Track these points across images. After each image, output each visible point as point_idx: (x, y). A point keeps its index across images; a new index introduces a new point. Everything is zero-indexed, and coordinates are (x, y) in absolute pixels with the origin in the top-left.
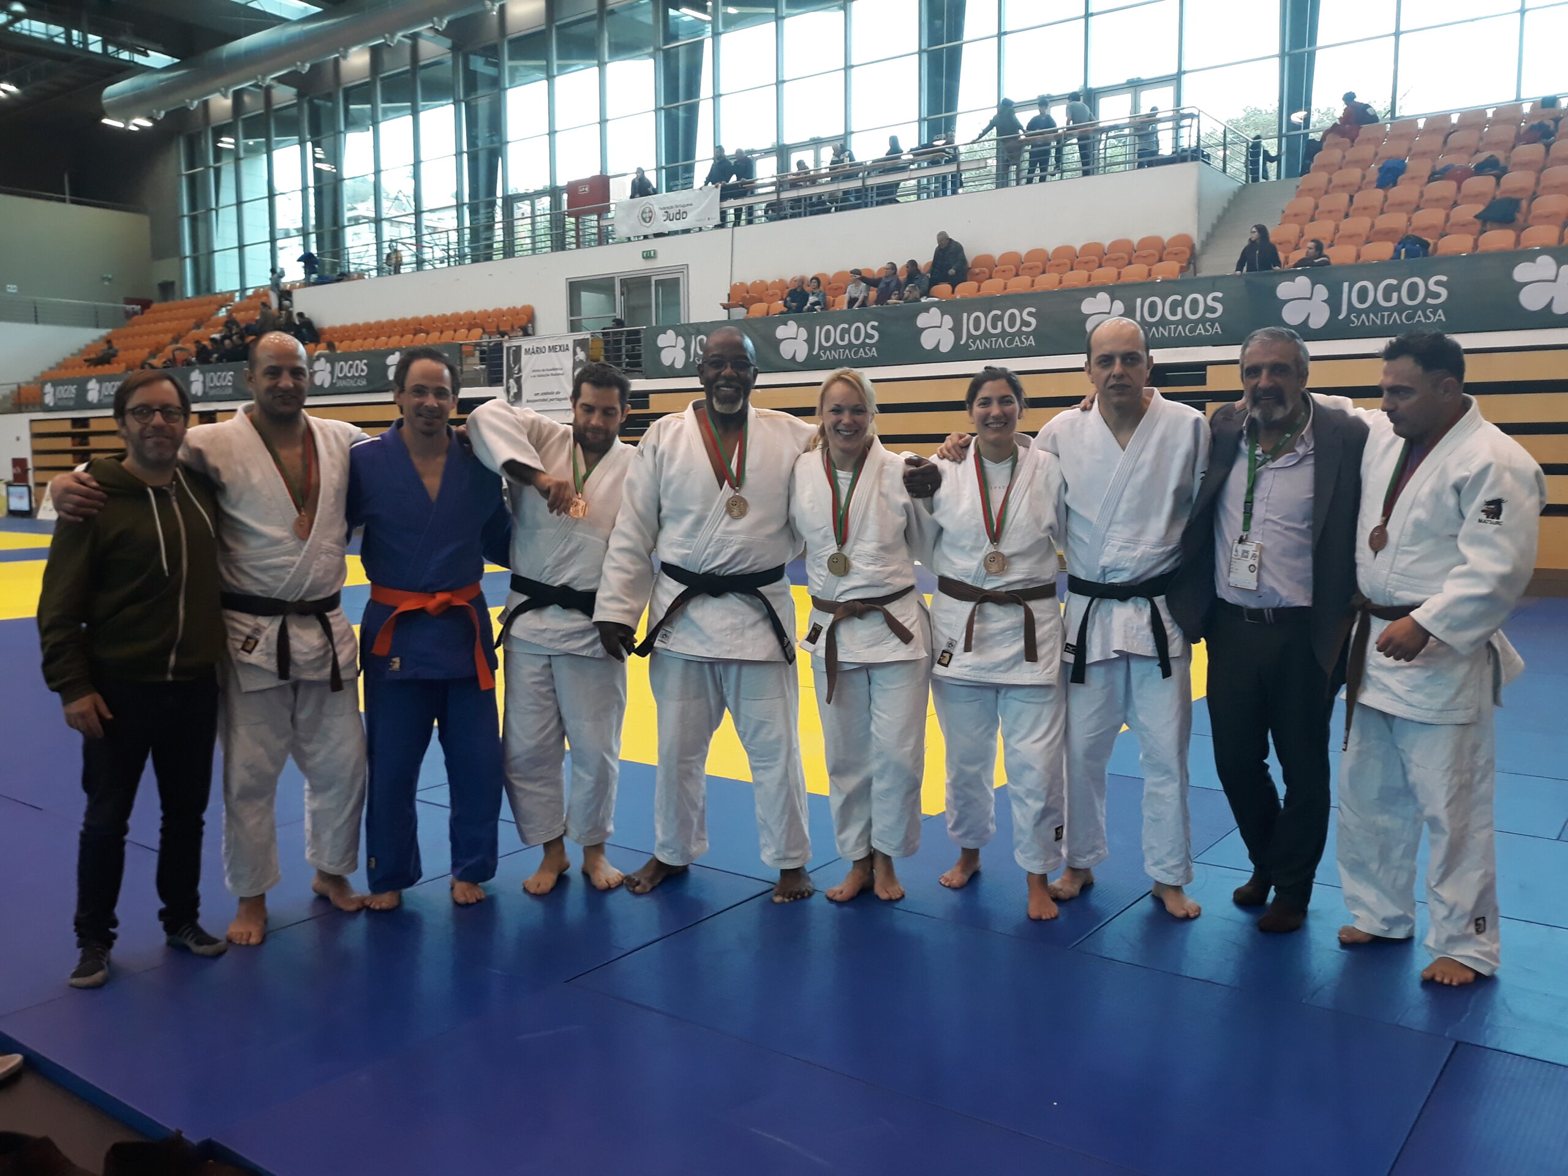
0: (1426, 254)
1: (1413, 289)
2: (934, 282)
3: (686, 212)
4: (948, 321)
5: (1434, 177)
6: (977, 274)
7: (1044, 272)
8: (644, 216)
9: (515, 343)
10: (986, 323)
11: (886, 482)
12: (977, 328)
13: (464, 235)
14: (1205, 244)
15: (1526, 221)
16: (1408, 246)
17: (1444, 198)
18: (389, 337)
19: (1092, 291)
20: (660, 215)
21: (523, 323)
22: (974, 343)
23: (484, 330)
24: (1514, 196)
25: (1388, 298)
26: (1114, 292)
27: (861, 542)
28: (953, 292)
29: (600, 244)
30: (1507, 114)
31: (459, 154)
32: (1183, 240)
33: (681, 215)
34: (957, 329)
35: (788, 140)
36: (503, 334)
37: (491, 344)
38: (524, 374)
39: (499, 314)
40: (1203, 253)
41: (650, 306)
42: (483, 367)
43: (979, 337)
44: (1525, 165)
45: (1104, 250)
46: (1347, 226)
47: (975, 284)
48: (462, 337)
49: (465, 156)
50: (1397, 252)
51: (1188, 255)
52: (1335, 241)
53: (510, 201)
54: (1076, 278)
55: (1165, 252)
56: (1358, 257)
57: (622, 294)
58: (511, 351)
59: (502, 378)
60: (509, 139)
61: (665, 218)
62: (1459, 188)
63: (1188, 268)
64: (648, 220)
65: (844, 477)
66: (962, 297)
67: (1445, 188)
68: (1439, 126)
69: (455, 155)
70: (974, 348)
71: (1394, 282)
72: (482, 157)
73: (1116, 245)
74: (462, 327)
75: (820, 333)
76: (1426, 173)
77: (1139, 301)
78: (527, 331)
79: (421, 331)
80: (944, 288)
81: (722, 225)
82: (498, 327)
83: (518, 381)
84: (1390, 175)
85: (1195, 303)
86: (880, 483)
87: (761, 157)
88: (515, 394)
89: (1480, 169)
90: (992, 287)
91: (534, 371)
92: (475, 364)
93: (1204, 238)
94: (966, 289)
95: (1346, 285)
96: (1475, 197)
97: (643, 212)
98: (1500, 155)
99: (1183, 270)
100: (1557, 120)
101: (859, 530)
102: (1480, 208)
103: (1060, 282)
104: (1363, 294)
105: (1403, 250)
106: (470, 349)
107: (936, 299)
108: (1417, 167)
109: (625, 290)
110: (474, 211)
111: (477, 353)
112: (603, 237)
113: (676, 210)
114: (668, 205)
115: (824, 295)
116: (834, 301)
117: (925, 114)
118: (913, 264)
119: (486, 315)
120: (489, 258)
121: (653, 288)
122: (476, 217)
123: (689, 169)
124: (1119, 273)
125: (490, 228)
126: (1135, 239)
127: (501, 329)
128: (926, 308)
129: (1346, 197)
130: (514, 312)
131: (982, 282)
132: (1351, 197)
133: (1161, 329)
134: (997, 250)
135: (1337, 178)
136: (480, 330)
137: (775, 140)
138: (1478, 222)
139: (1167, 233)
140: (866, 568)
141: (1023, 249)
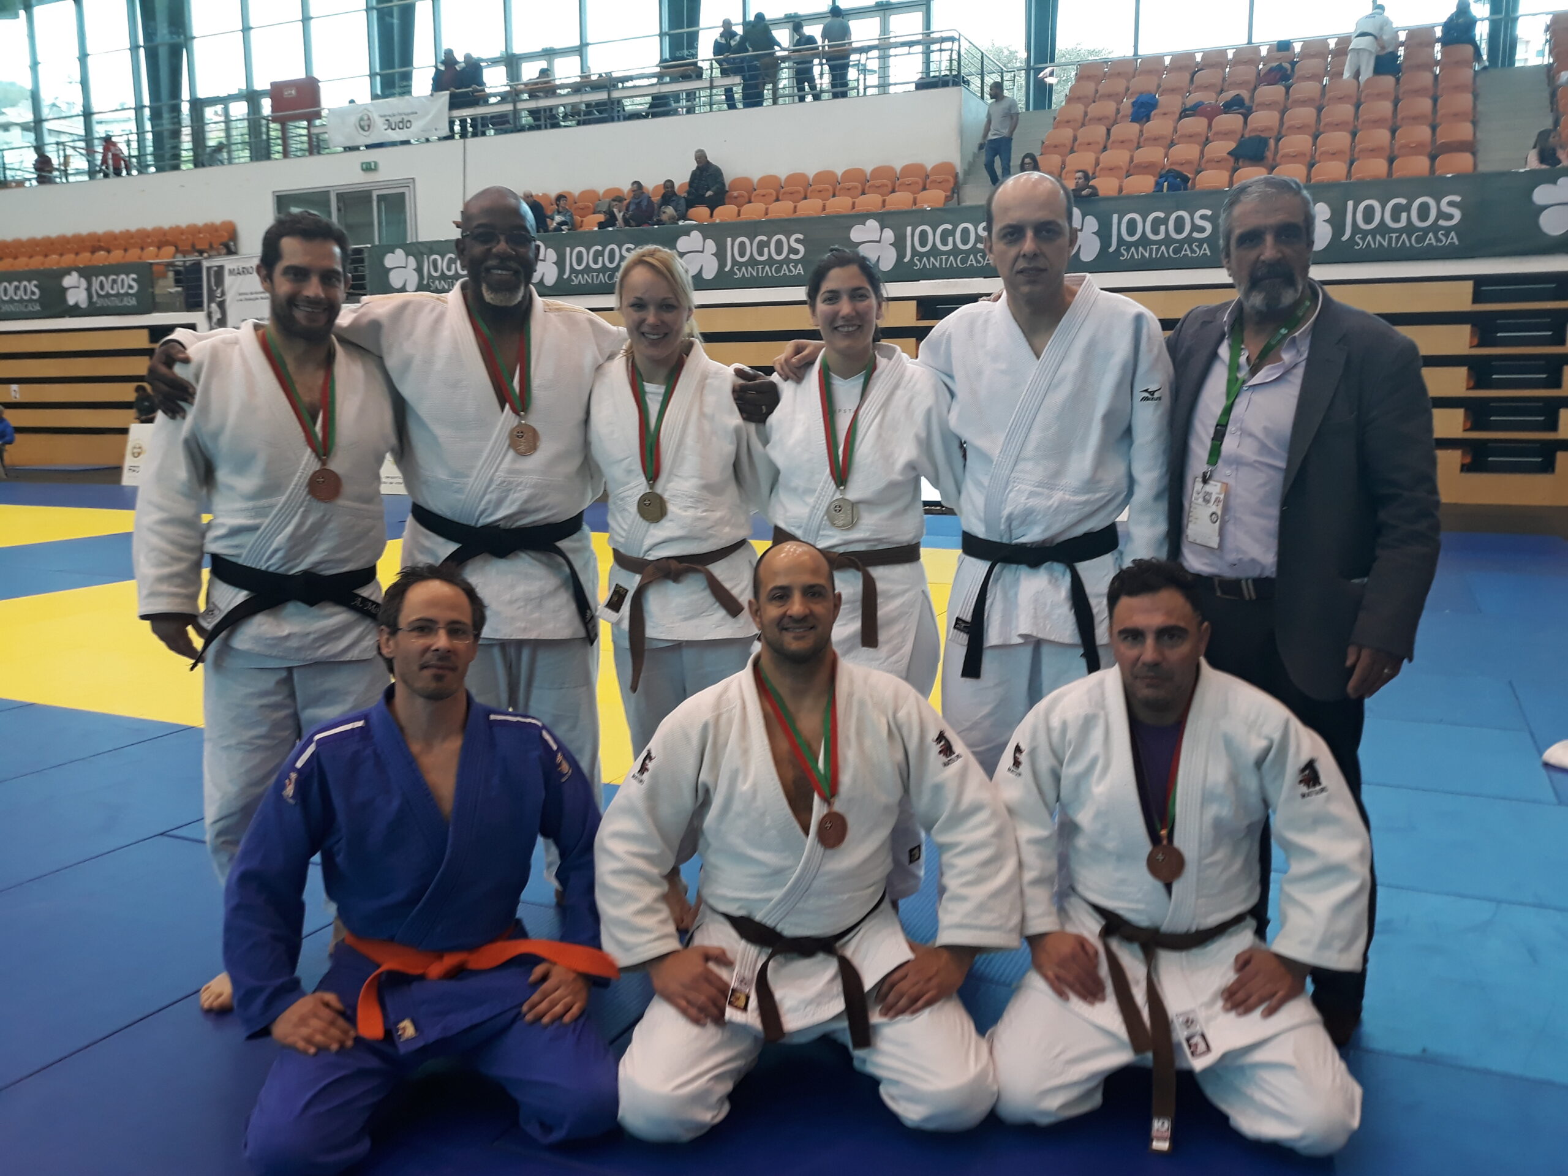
0: (1186, 189)
1: (1180, 222)
2: (691, 203)
3: (409, 121)
4: (711, 246)
5: (1185, 113)
6: (736, 198)
7: (805, 198)
8: (362, 123)
9: (216, 262)
10: (751, 249)
11: (710, 399)
12: (742, 255)
13: (144, 139)
14: (967, 173)
15: (1274, 159)
16: (1169, 179)
17: (1198, 135)
18: (61, 255)
19: (862, 218)
20: (380, 123)
21: (225, 240)
22: (739, 270)
23: (176, 247)
24: (1263, 135)
25: (1156, 232)
26: (884, 219)
27: (676, 479)
28: (711, 216)
29: (311, 153)
30: (1247, 55)
31: (134, 48)
32: (945, 168)
33: (404, 124)
34: (720, 255)
35: (518, 49)
36: (201, 253)
37: (188, 264)
38: (229, 298)
39: (194, 231)
40: (965, 183)
41: (371, 224)
42: (179, 289)
43: (745, 264)
44: (1269, 106)
45: (866, 176)
46: (1108, 158)
47: (734, 208)
48: (150, 256)
49: (142, 51)
50: (1158, 186)
51: (952, 185)
52: (1097, 174)
53: (198, 105)
54: (840, 204)
55: (928, 181)
56: (1121, 190)
57: (339, 210)
58: (212, 273)
59: (202, 302)
60: (195, 34)
61: (386, 127)
62: (1210, 126)
63: (952, 197)
64: (366, 128)
65: (654, 391)
66: (721, 220)
67: (1196, 124)
68: (1184, 63)
69: (130, 49)
70: (739, 275)
71: (1162, 215)
72: (163, 54)
73: (879, 172)
74: (151, 244)
75: (570, 256)
76: (1177, 110)
77: (909, 229)
78: (230, 250)
79: (101, 248)
80: (702, 211)
81: (451, 137)
82: (193, 246)
83: (222, 305)
84: (1143, 110)
85: (965, 232)
86: (701, 402)
87: (488, 66)
88: (219, 320)
89: (1228, 107)
90: (753, 211)
91: (240, 294)
92: (170, 287)
93: (966, 167)
94: (725, 213)
95: (1115, 217)
96: (1225, 135)
97: (361, 119)
98: (1245, 94)
99: (948, 199)
100: (1293, 64)
101: (674, 461)
102: (1232, 145)
103: (824, 209)
104: (1132, 227)
105: (1166, 183)
106: (162, 268)
107: (695, 222)
108: (1170, 103)
109: (341, 205)
110: (156, 116)
111: (171, 274)
112: (316, 146)
113: (398, 119)
114: (390, 113)
115: (571, 216)
116: (582, 221)
117: (666, 28)
118: (669, 184)
119: (178, 231)
120: (176, 168)
121: (375, 204)
122: (158, 122)
123: (407, 77)
124: (884, 201)
125: (176, 134)
126: (898, 166)
127: (199, 247)
128: (687, 231)
129: (1103, 130)
130: (212, 229)
131: (742, 206)
132: (1108, 130)
133: (932, 259)
134: (755, 174)
135: (1094, 109)
136: (172, 249)
137: (504, 49)
138: (1232, 160)
139: (930, 160)
140: (684, 514)
141: (782, 173)
